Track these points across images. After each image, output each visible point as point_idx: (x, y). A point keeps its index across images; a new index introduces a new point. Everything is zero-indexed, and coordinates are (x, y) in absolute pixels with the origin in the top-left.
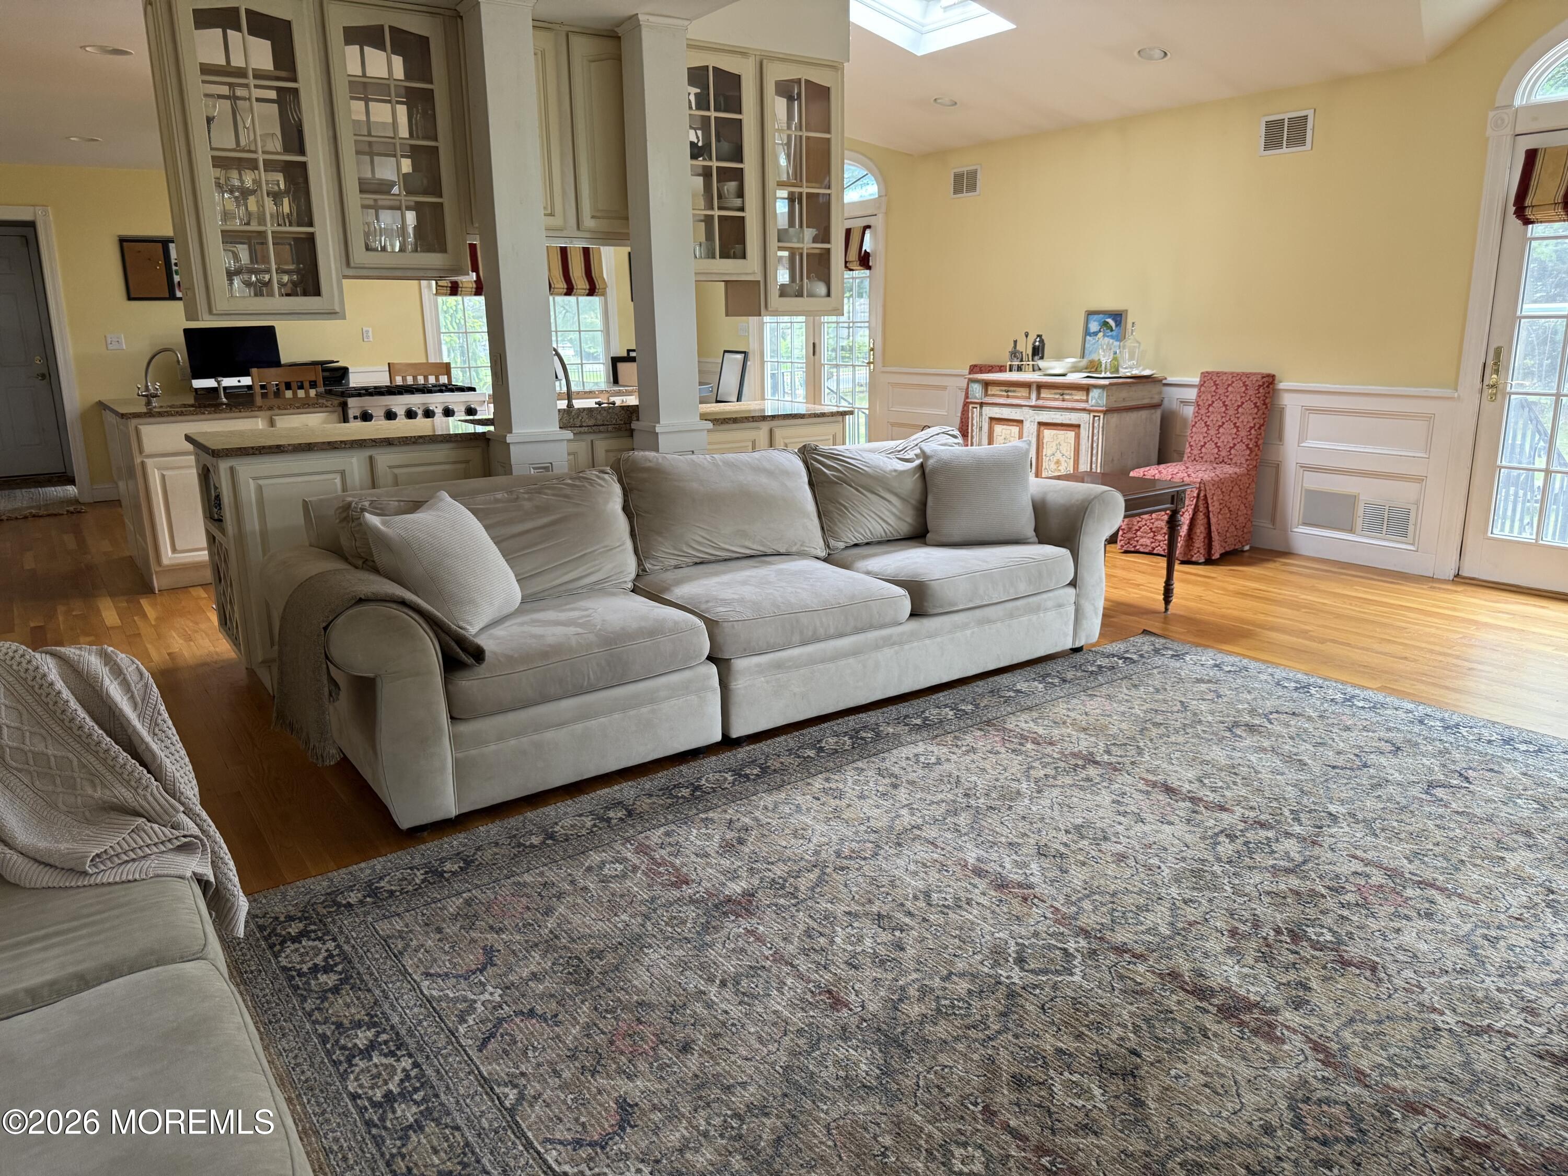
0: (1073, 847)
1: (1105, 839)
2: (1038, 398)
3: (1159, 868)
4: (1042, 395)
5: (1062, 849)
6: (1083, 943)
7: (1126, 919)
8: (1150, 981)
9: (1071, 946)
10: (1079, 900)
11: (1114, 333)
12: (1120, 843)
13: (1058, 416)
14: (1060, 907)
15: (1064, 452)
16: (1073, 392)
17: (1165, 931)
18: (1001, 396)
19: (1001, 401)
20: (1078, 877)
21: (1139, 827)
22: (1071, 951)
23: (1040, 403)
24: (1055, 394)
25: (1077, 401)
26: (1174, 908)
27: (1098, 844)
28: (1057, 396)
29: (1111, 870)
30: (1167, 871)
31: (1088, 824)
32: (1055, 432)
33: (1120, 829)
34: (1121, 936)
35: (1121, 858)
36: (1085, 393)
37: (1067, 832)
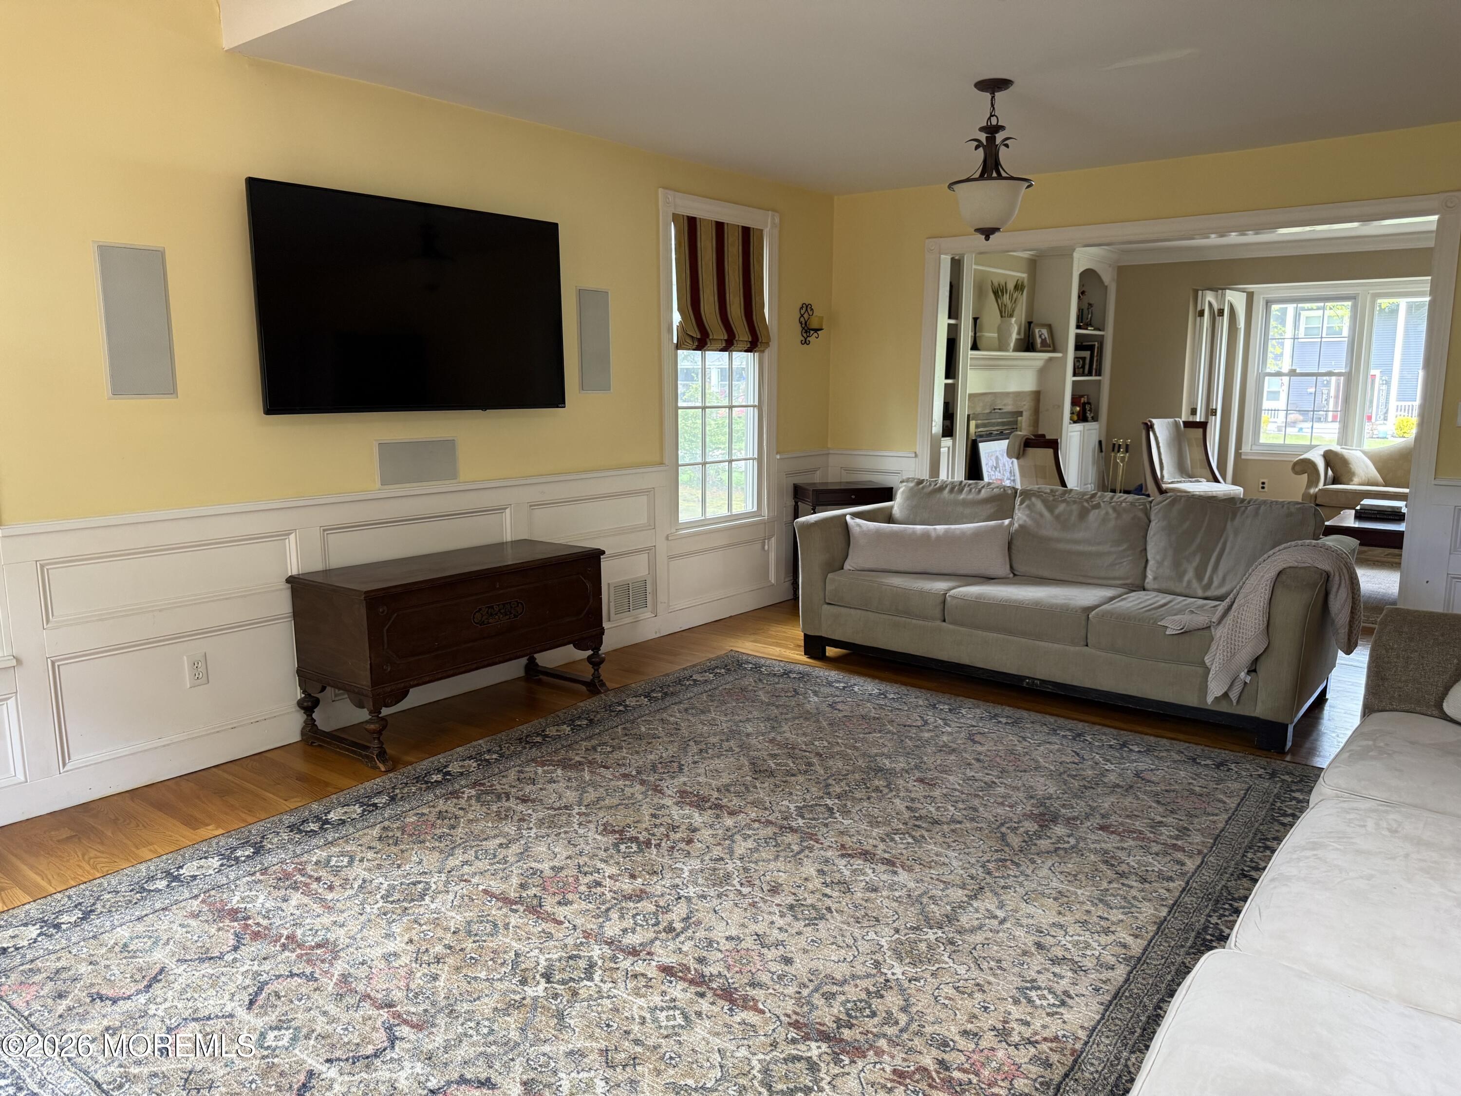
0: (818, 895)
1: (791, 907)
3: (742, 884)
5: (828, 891)
6: (793, 824)
7: (766, 842)
8: (748, 809)
9: (801, 822)
10: (802, 851)
12: (778, 905)
14: (814, 843)
17: (737, 837)
20: (809, 869)
21: (760, 928)
22: (800, 819)
26: (731, 853)
27: (798, 901)
29: (782, 877)
30: (735, 882)
31: (812, 922)
33: (780, 922)
34: (769, 831)
35: (775, 890)
37: (829, 909)
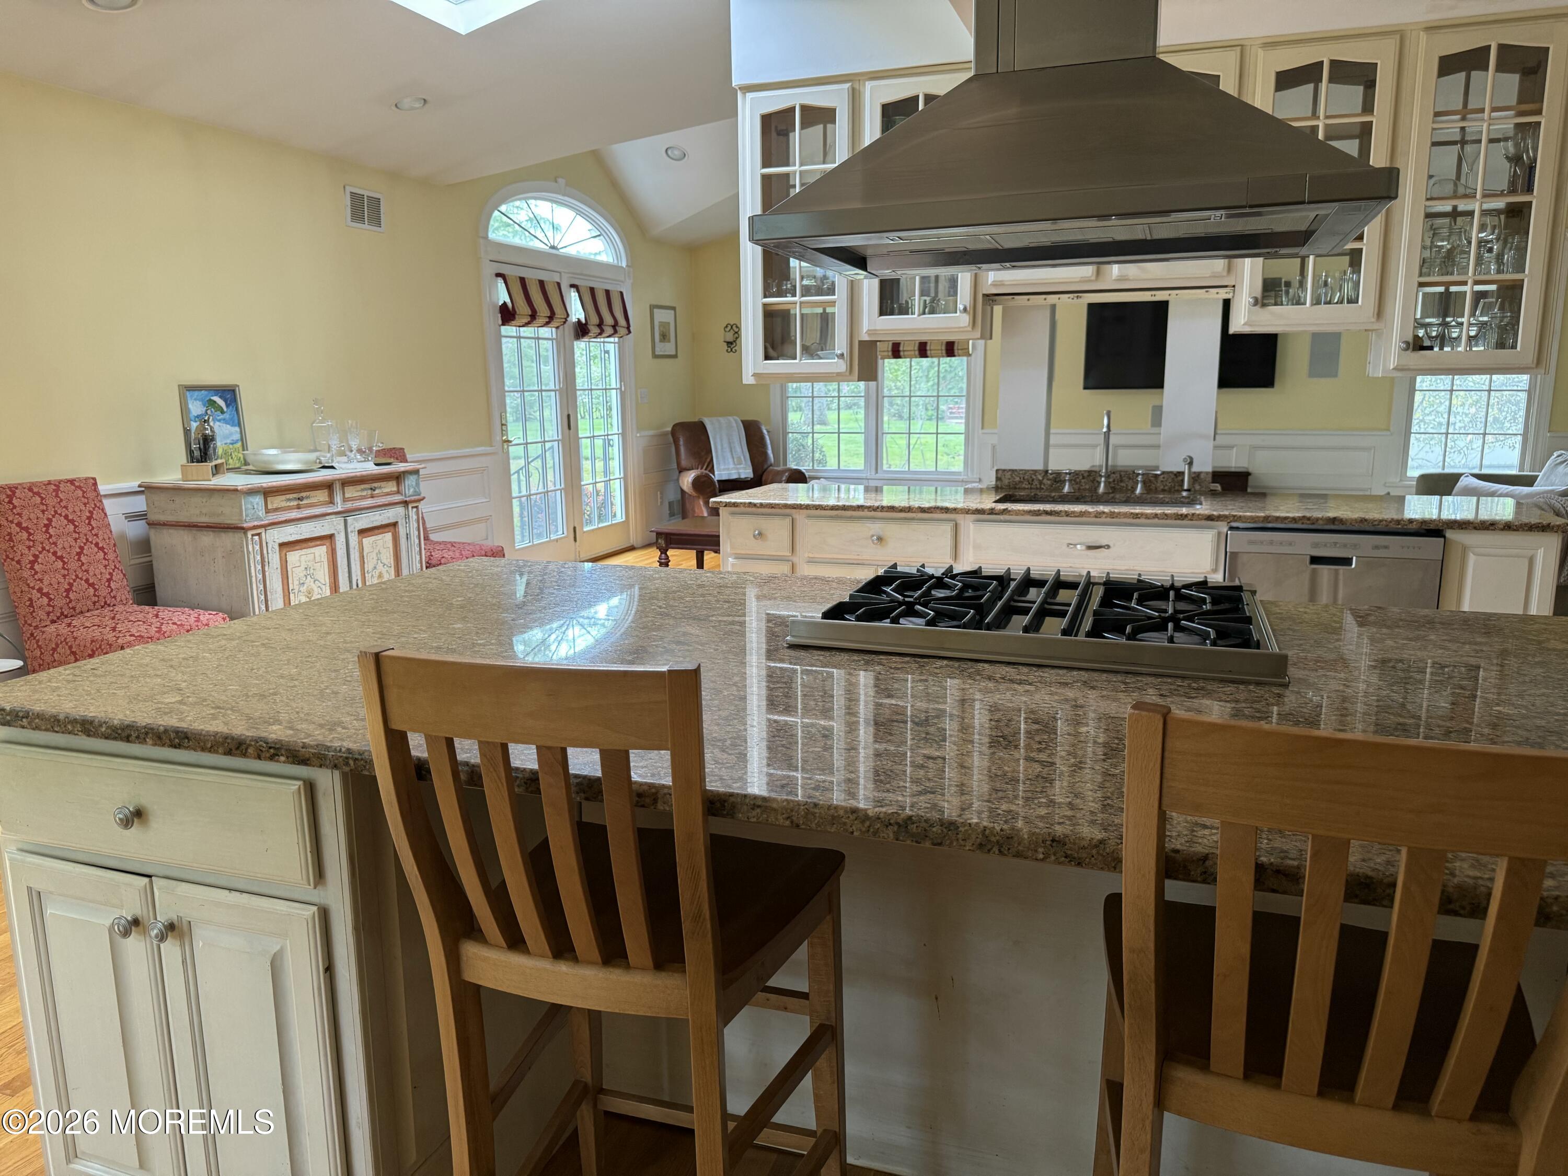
2: (345, 500)
4: (347, 495)
11: (227, 416)
13: (377, 517)
15: (385, 561)
16: (383, 484)
18: (290, 508)
19: (294, 514)
23: (349, 505)
24: (363, 490)
25: (388, 494)
28: (364, 493)
32: (373, 538)
36: (394, 483)
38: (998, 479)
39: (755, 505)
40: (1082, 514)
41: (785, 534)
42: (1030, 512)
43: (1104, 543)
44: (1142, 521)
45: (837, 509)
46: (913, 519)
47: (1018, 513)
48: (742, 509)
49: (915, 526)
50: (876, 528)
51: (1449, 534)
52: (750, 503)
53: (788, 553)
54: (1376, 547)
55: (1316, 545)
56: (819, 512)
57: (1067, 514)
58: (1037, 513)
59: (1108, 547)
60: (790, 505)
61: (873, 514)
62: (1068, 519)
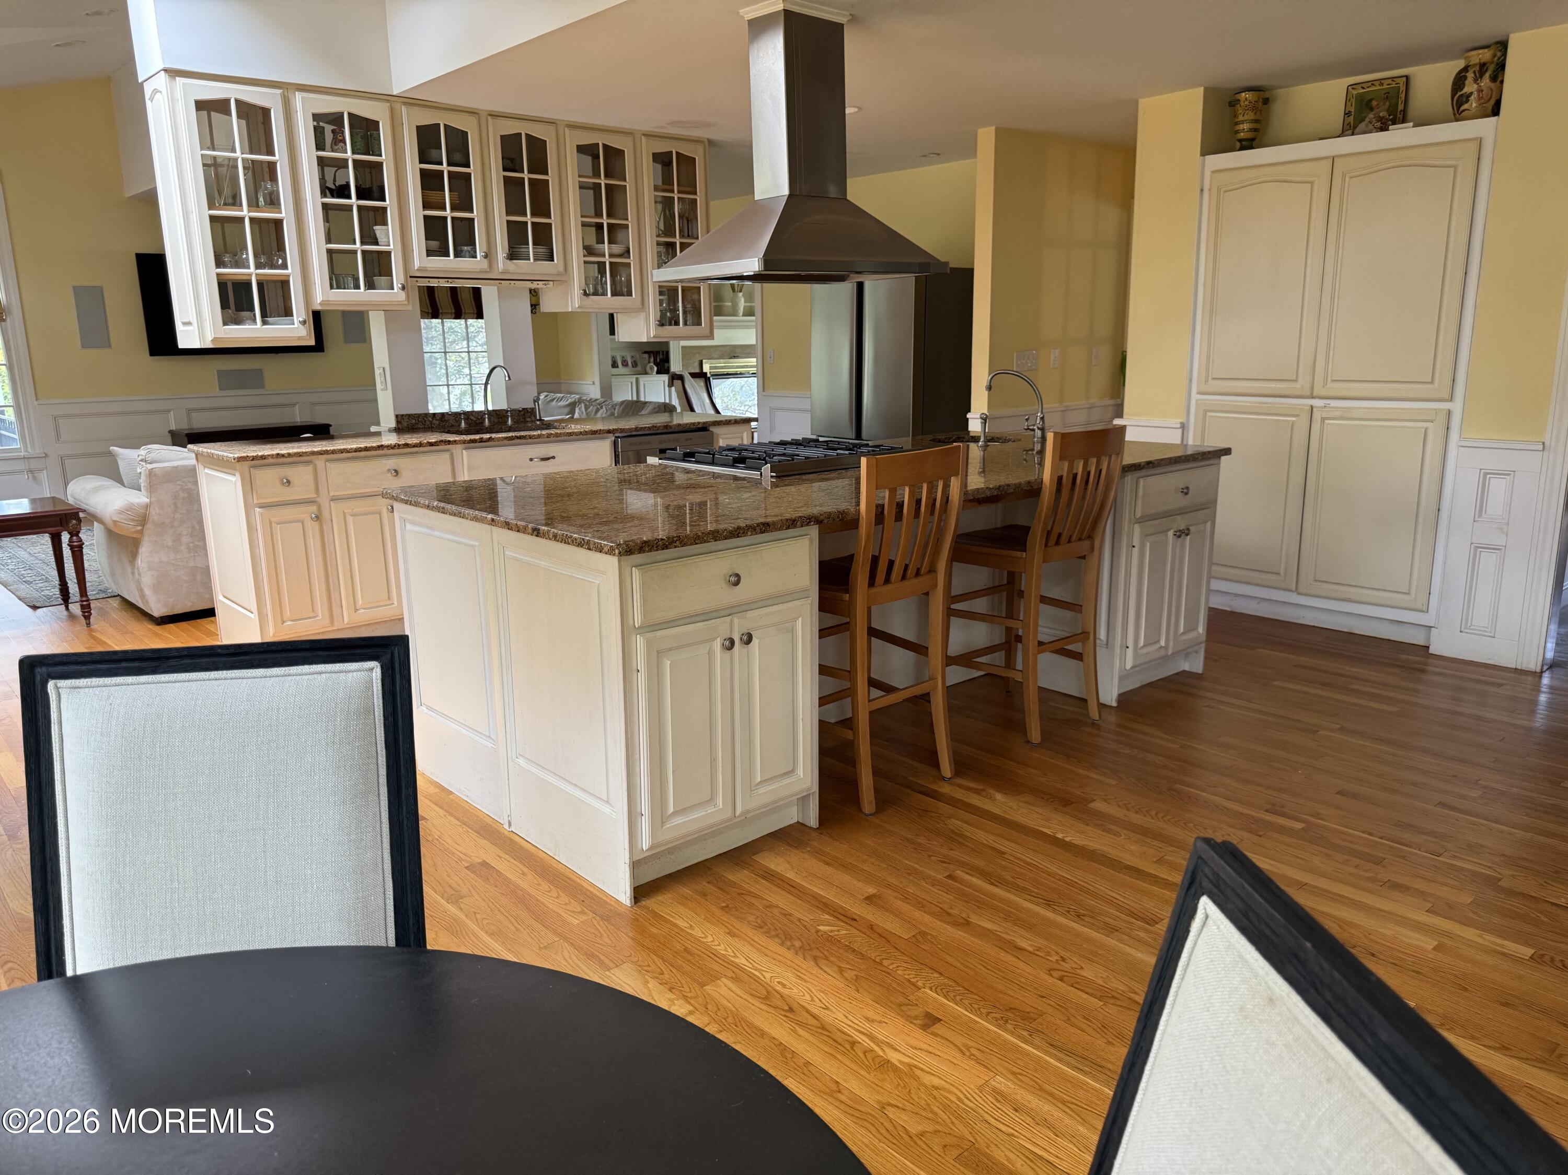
38: (398, 422)
39: (283, 456)
40: (539, 436)
41: (309, 478)
42: (506, 438)
43: (552, 455)
44: (574, 437)
45: (360, 451)
46: (417, 453)
47: (499, 439)
48: (270, 460)
49: (422, 458)
50: (391, 463)
51: (712, 429)
52: (278, 454)
53: (314, 495)
54: (687, 440)
55: (661, 442)
56: (345, 455)
57: (531, 437)
58: (511, 438)
59: (553, 457)
60: (317, 452)
61: (391, 451)
62: (530, 440)
